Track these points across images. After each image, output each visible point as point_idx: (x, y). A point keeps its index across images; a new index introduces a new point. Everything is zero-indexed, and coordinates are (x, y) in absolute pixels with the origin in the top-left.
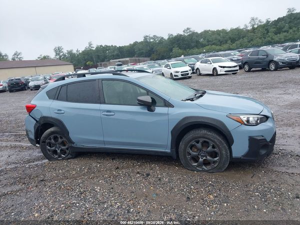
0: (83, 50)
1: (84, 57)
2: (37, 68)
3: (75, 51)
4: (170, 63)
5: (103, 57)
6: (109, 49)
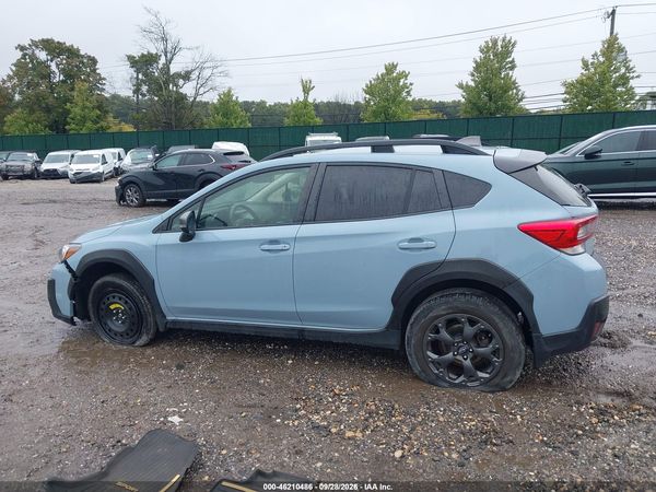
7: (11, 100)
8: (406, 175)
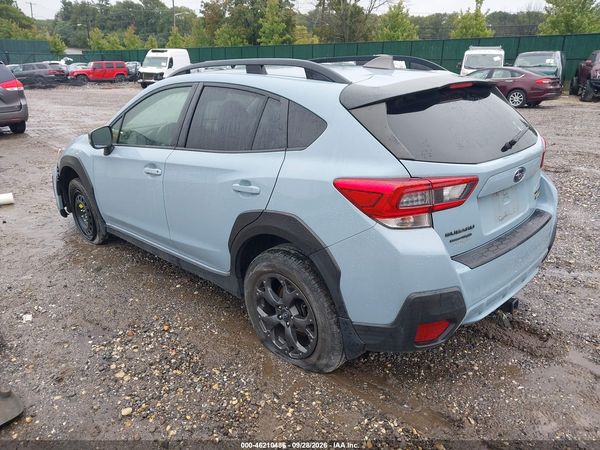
7: (222, 16)
8: (254, 102)
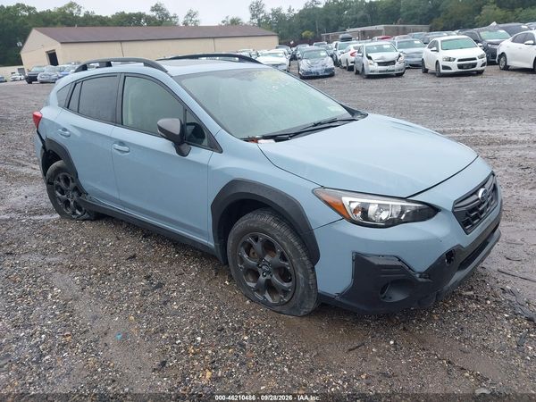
0: (302, 8)
1: (301, 22)
2: (217, 40)
3: (285, 11)
4: (439, 40)
5: (335, 23)
6: (350, 7)
